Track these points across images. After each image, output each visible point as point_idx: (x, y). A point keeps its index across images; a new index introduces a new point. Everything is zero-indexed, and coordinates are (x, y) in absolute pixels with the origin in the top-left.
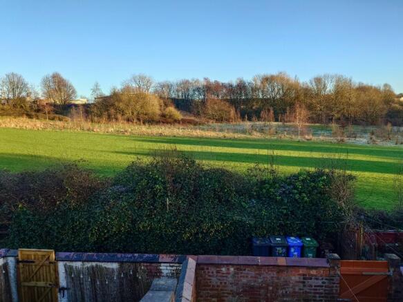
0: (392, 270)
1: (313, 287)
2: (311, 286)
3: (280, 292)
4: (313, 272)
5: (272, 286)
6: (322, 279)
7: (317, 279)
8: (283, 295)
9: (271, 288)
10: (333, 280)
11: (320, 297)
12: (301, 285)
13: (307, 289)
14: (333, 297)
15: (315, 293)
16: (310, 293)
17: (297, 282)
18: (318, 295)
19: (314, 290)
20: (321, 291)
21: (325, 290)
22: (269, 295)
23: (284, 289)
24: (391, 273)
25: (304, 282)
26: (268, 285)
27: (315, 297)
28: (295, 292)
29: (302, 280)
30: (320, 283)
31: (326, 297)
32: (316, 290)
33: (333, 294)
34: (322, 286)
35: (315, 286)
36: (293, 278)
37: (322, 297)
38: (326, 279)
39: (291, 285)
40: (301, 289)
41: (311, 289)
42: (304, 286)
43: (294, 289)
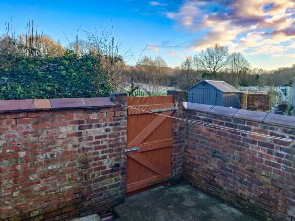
0: (177, 104)
1: (94, 140)
2: (90, 138)
3: (41, 157)
4: (94, 116)
5: (25, 150)
6: (106, 125)
7: (99, 126)
8: (47, 162)
9: (22, 154)
10: (119, 124)
11: (103, 152)
12: (76, 139)
13: (84, 144)
14: (120, 149)
15: (96, 148)
16: (90, 149)
17: (69, 135)
18: (100, 151)
19: (95, 143)
20: (105, 143)
21: (110, 141)
22: (19, 167)
23: (49, 150)
24: (176, 108)
25: (80, 134)
26: (18, 150)
27: (97, 153)
28: (66, 153)
29: (78, 131)
30: (102, 131)
31: (111, 151)
32: (98, 142)
33: (119, 144)
34: (105, 136)
35: (97, 137)
36: (63, 130)
37: (106, 152)
38: (111, 125)
39: (60, 142)
40: (75, 146)
41: (90, 144)
42: (81, 140)
43: (66, 147)
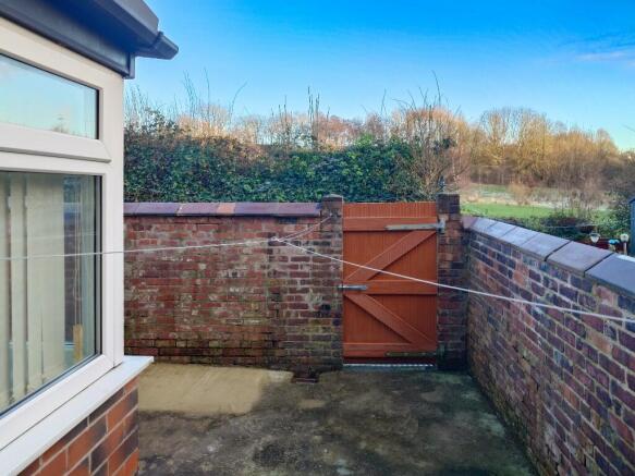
0: (444, 218)
1: (290, 262)
2: (284, 259)
3: (222, 274)
4: (289, 228)
5: (205, 262)
6: (308, 243)
7: (297, 243)
8: (229, 282)
9: (202, 266)
10: (328, 244)
11: (303, 282)
12: (265, 257)
13: (276, 266)
14: (331, 283)
15: (292, 275)
16: (285, 274)
17: (255, 251)
18: (298, 279)
19: (291, 267)
20: (306, 270)
21: (314, 267)
22: (198, 282)
23: (231, 267)
24: (443, 225)
25: (270, 252)
26: (198, 261)
27: (295, 283)
28: (252, 274)
29: (267, 247)
30: (303, 250)
31: (316, 282)
32: (296, 267)
33: (329, 274)
34: (306, 259)
35: (295, 259)
36: (248, 242)
37: (309, 283)
38: (316, 244)
39: (245, 258)
40: (263, 267)
41: (283, 267)
42: (271, 259)
43: (252, 267)
